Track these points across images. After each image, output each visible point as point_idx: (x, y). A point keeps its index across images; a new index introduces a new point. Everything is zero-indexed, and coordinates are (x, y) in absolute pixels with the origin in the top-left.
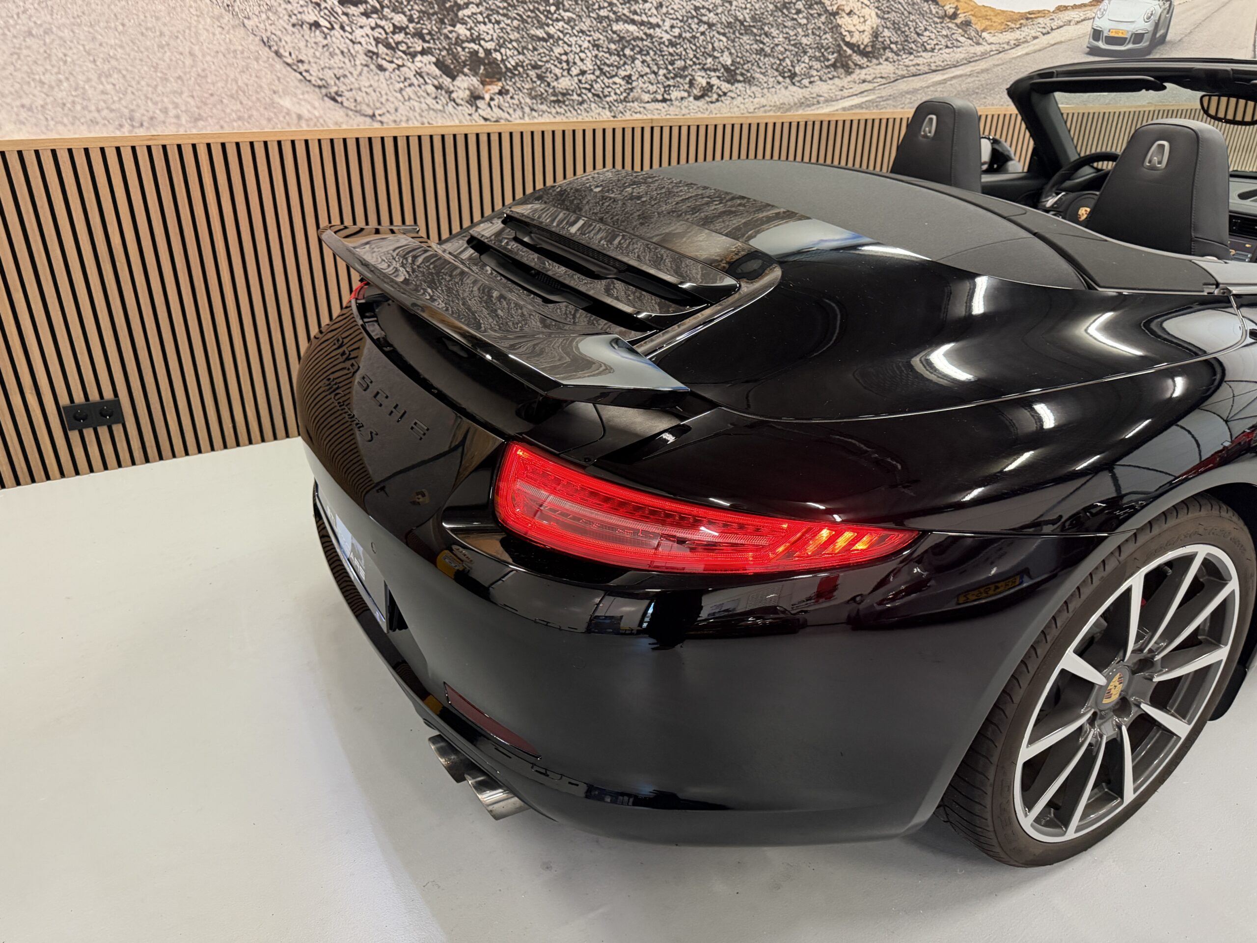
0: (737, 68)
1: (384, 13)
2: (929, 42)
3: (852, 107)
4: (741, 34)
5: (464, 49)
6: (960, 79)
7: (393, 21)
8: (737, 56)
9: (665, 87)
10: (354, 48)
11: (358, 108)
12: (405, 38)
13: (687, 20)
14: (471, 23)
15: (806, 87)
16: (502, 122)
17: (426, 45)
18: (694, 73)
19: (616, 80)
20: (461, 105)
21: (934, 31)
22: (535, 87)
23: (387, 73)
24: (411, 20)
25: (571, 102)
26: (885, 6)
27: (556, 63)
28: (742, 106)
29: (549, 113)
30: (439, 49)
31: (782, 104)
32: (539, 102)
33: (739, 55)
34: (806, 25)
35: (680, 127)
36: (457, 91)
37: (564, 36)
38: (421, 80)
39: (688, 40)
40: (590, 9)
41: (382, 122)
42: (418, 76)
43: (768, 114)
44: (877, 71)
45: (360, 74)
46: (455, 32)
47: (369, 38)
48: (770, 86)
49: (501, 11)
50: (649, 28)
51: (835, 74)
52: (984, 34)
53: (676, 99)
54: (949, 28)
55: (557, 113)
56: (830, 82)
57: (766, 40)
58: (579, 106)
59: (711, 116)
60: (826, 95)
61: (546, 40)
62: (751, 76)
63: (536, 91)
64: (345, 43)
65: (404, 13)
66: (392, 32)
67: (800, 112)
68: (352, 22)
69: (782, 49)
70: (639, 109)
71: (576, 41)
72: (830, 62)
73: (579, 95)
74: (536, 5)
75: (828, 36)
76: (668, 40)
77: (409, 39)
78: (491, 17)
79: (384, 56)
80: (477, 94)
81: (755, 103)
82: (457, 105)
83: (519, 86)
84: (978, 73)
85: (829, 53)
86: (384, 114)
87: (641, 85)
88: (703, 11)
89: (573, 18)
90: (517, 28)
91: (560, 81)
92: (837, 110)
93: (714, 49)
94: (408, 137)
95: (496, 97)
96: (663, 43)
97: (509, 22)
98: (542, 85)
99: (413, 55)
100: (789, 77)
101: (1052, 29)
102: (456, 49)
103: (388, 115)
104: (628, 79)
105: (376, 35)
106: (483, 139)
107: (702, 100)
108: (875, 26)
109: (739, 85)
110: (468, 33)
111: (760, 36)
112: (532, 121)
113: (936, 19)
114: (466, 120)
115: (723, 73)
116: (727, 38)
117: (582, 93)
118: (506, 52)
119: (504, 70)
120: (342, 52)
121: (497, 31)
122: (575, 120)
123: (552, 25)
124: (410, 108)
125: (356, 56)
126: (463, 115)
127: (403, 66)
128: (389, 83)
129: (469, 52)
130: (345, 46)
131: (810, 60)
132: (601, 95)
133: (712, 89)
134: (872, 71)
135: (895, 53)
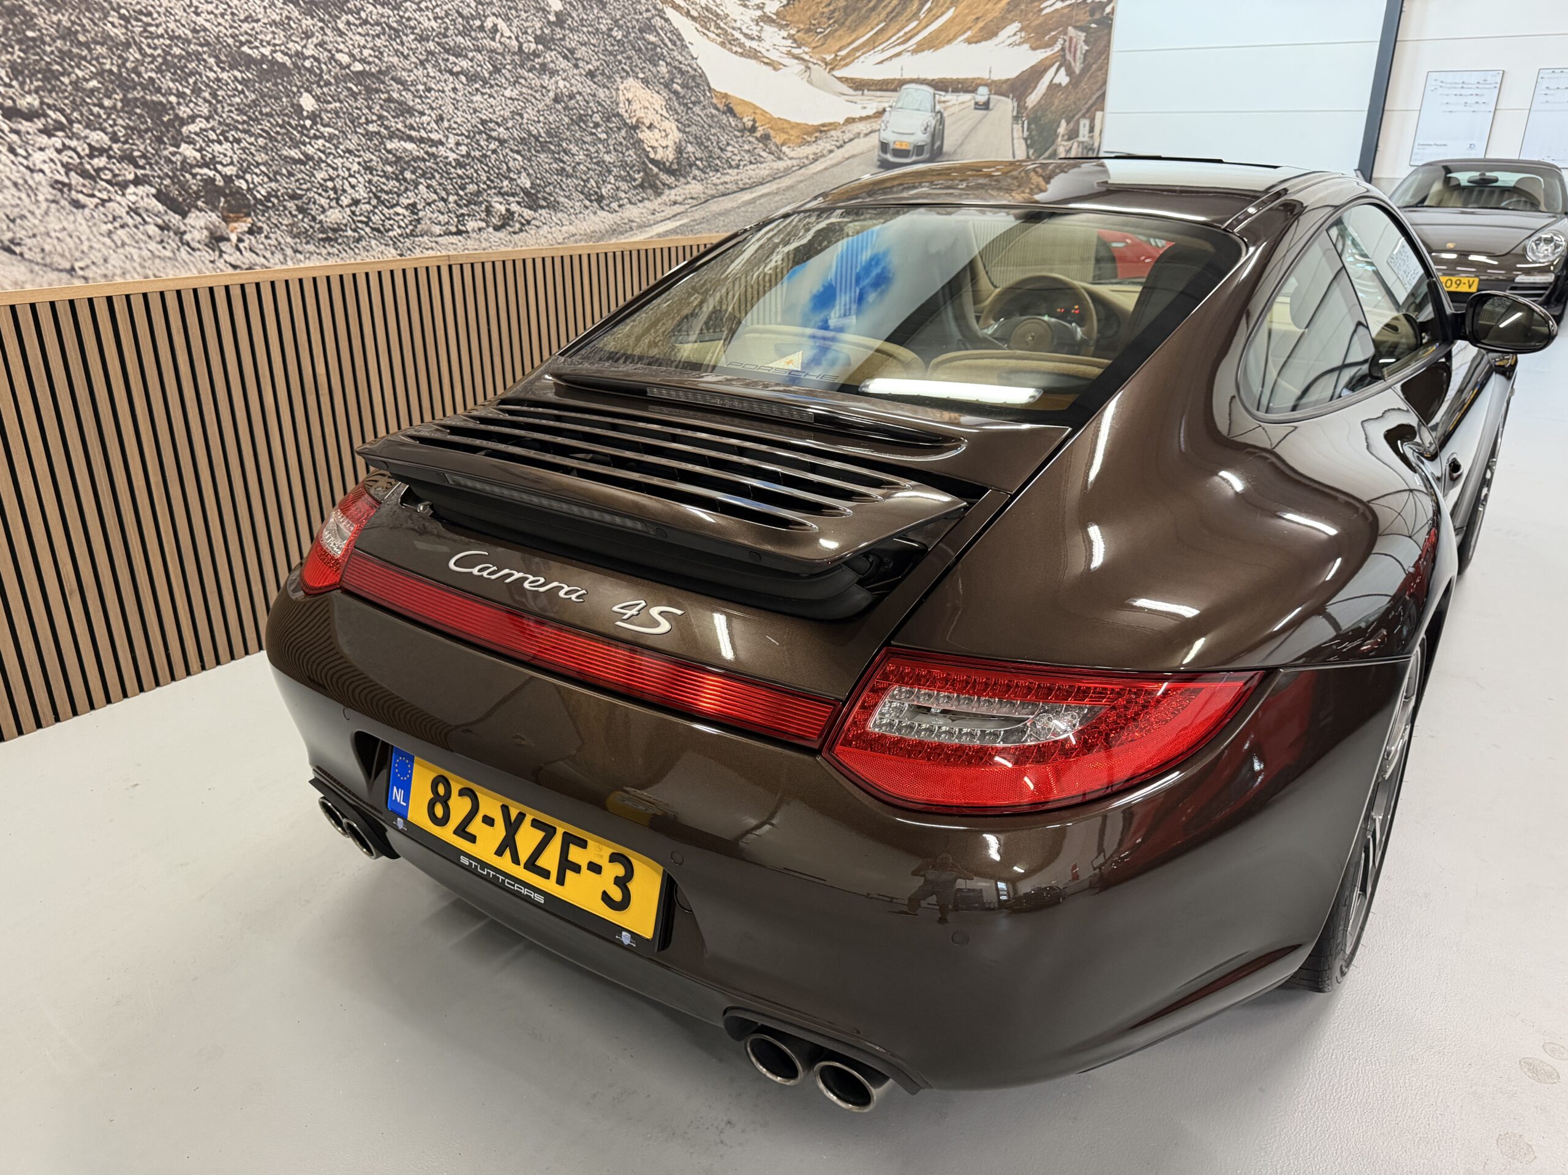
0: (539, 192)
1: (75, 130)
2: (733, 157)
3: (667, 233)
4: (538, 152)
5: (194, 176)
6: (768, 197)
7: (88, 141)
8: (537, 178)
9: (457, 217)
10: (33, 178)
11: (48, 260)
12: (108, 163)
13: (474, 136)
14: (200, 143)
15: (616, 211)
16: (258, 269)
17: (140, 172)
18: (490, 199)
19: (399, 209)
20: (199, 250)
21: (737, 146)
22: (297, 223)
23: (87, 211)
24: (114, 138)
25: (345, 240)
26: (684, 118)
27: (320, 191)
28: (549, 236)
29: (318, 254)
30: (159, 177)
31: (593, 232)
32: (304, 241)
33: (539, 176)
34: (607, 140)
35: (483, 264)
36: (190, 232)
37: (327, 157)
38: (139, 219)
39: (478, 159)
40: (356, 124)
41: (86, 279)
42: (132, 214)
43: (579, 244)
44: (687, 192)
45: (46, 213)
46: (180, 154)
47: (55, 164)
48: (578, 211)
49: (240, 127)
50: (430, 146)
51: (644, 195)
52: (784, 149)
53: (474, 231)
54: (750, 142)
55: (329, 254)
56: (639, 204)
57: (566, 158)
58: (356, 244)
59: (516, 249)
60: (638, 220)
61: (304, 164)
62: (555, 200)
63: (298, 228)
64: (18, 172)
65: (104, 130)
66: (87, 155)
67: (614, 241)
68: (27, 143)
69: (585, 169)
70: (430, 245)
71: (342, 163)
72: (637, 182)
73: (354, 231)
74: (286, 119)
75: (631, 152)
76: (454, 160)
77: (114, 164)
78: (227, 134)
79: (80, 188)
80: (219, 233)
81: (563, 231)
82: (193, 249)
83: (276, 222)
84: (784, 190)
85: (634, 172)
86: (87, 266)
87: (429, 215)
88: (492, 125)
89: (335, 135)
90: (264, 148)
91: (328, 213)
92: (652, 237)
93: (508, 167)
94: (128, 297)
95: (246, 237)
96: (450, 164)
97: (253, 139)
98: (306, 220)
99: (123, 186)
100: (596, 200)
101: (845, 143)
102: (184, 176)
103: (94, 268)
104: (412, 208)
105: (65, 159)
106: (236, 293)
107: (504, 230)
108: (677, 140)
109: (543, 212)
110: (198, 155)
111: (559, 154)
112: (297, 266)
113: (736, 133)
114: (207, 269)
115: (522, 198)
116: (522, 156)
117: (357, 227)
118: (253, 179)
119: (252, 202)
120: (15, 184)
121: (238, 153)
122: (353, 261)
123: (310, 143)
124: (127, 257)
125: (37, 189)
126: (203, 262)
127: (110, 200)
128: (90, 224)
129: (201, 181)
130: (18, 175)
131: (616, 180)
132: (382, 229)
133: (513, 217)
134: (681, 191)
135: (702, 170)
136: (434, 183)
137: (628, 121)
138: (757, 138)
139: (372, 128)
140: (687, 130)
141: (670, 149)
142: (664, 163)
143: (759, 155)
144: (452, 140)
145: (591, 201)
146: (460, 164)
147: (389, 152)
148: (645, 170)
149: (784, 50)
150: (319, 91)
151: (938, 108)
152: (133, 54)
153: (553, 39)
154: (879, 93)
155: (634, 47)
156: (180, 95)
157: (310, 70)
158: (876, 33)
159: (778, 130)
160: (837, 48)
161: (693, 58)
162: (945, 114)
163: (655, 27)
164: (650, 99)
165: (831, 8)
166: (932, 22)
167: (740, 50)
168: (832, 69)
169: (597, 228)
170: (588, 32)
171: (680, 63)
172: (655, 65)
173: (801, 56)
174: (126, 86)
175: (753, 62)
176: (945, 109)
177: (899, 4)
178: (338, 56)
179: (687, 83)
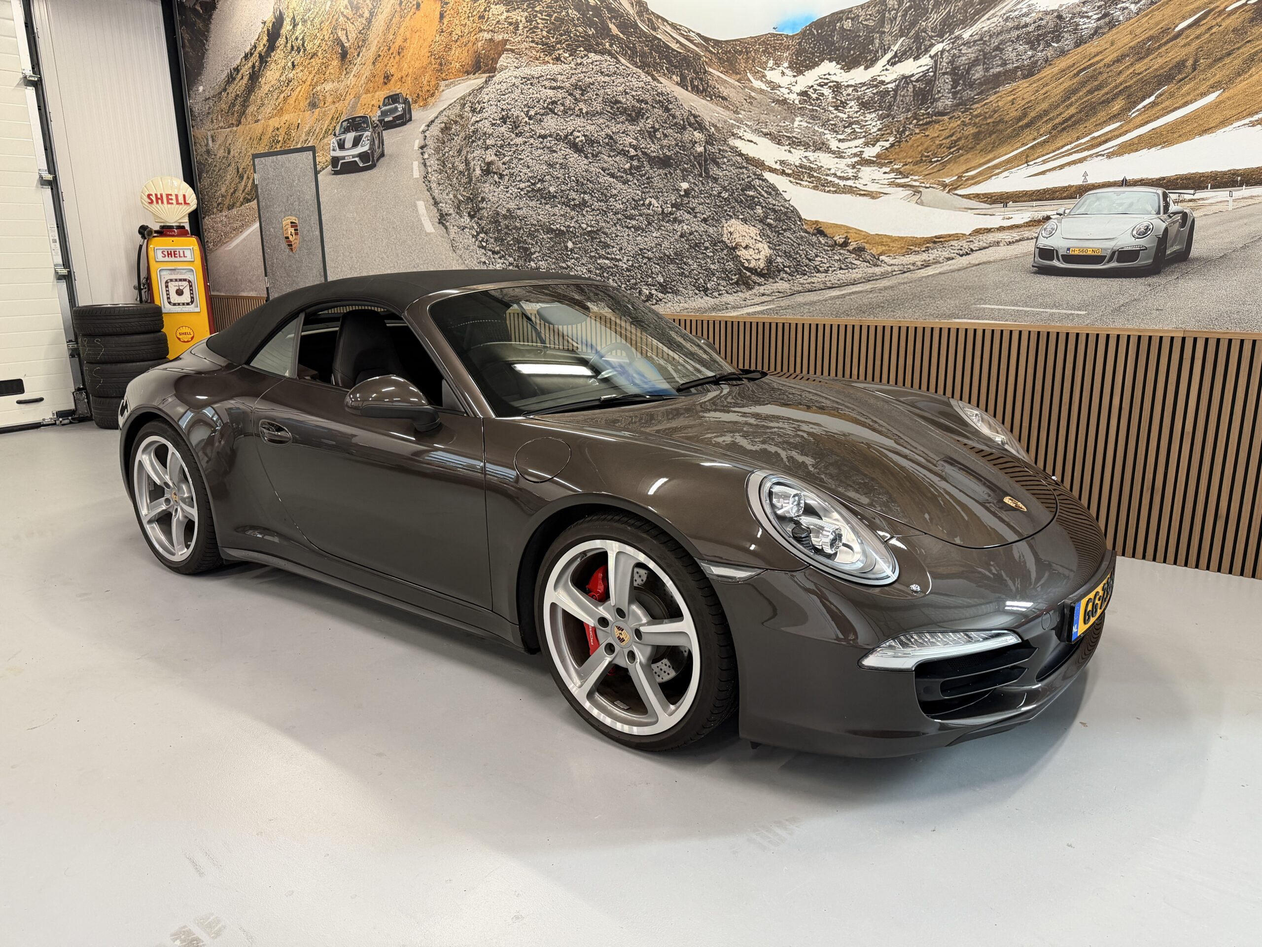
0: (668, 284)
2: (822, 265)
3: (756, 313)
4: (669, 264)
6: (861, 294)
13: (636, 256)
14: (536, 261)
15: (717, 298)
18: (641, 287)
21: (826, 257)
26: (775, 240)
31: (700, 308)
33: (668, 276)
34: (713, 256)
39: (637, 268)
40: (586, 253)
44: (774, 288)
48: (691, 296)
49: (548, 255)
51: (739, 289)
54: (841, 254)
56: (735, 294)
57: (685, 267)
60: (733, 304)
61: (566, 269)
62: (677, 289)
67: (714, 314)
69: (697, 273)
72: (734, 281)
74: (562, 252)
75: (730, 263)
76: (626, 268)
78: (544, 258)
81: (681, 307)
85: (732, 275)
89: (578, 257)
90: (554, 263)
92: (743, 314)
93: (652, 272)
96: (624, 270)
97: (551, 260)
100: (703, 290)
101: (973, 251)
108: (768, 255)
109: (670, 295)
110: (535, 266)
111: (681, 265)
115: (658, 287)
116: (660, 266)
121: (546, 265)
123: (569, 261)
131: (718, 279)
133: (653, 296)
134: (769, 287)
135: (789, 274)
136: (616, 278)
137: (730, 245)
138: (848, 251)
139: (593, 254)
140: (777, 248)
141: (761, 261)
142: (756, 269)
143: (851, 263)
144: (625, 258)
145: (699, 291)
146: (628, 270)
147: (598, 264)
148: (740, 273)
149: (886, 182)
150: (574, 240)
151: (1173, 208)
152: (522, 232)
153: (682, 204)
154: (1035, 203)
155: (737, 201)
156: (532, 244)
157: (572, 232)
158: (1032, 147)
159: (877, 243)
160: (961, 171)
161: (786, 200)
162: (1196, 214)
163: (754, 186)
164: (747, 231)
165: (954, 138)
166: (1158, 118)
167: (832, 189)
168: (956, 189)
169: (702, 306)
170: (705, 197)
171: (774, 205)
172: (752, 209)
173: (910, 183)
174: (519, 242)
175: (848, 197)
176: (1193, 209)
177: (1080, 112)
178: (582, 225)
179: (780, 218)
